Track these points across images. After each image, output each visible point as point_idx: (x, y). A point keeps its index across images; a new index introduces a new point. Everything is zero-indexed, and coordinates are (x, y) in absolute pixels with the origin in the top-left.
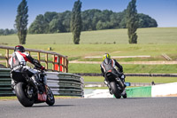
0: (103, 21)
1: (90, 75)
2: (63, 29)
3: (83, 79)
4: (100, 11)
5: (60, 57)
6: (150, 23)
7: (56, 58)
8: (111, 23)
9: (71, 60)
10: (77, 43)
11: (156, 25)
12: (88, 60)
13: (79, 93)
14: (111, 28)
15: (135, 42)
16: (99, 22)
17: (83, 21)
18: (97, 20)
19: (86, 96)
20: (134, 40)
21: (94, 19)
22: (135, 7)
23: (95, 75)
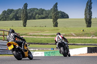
0: (39, 14)
1: (32, 43)
2: (17, 19)
4: (37, 9)
6: (64, 16)
8: (43, 16)
9: (22, 35)
10: (25, 26)
11: (68, 17)
12: (31, 35)
14: (43, 18)
15: (57, 26)
16: (37, 15)
17: (28, 15)
18: (36, 14)
20: (56, 25)
21: (34, 13)
22: (57, 7)
23: (35, 44)
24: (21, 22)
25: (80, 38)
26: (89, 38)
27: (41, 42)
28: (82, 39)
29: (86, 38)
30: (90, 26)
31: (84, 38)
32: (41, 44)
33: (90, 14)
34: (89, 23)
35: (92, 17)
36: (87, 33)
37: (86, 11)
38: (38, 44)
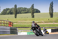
1: (20, 28)
3: (18, 29)
4: (23, 8)
5: (11, 22)
6: (38, 11)
7: (9, 23)
8: (26, 12)
9: (14, 23)
10: (16, 18)
11: (40, 12)
12: (19, 23)
13: (16, 33)
14: (26, 13)
15: (34, 17)
16: (22, 11)
17: (18, 11)
19: (19, 34)
22: (33, 6)
23: (21, 28)
24: (14, 15)
25: (47, 24)
26: (52, 24)
27: (25, 27)
28: (48, 25)
29: (50, 24)
30: (52, 17)
31: (49, 24)
32: (25, 28)
33: (52, 10)
34: (52, 15)
35: (53, 12)
36: (51, 21)
37: (50, 9)
38: (23, 28)
